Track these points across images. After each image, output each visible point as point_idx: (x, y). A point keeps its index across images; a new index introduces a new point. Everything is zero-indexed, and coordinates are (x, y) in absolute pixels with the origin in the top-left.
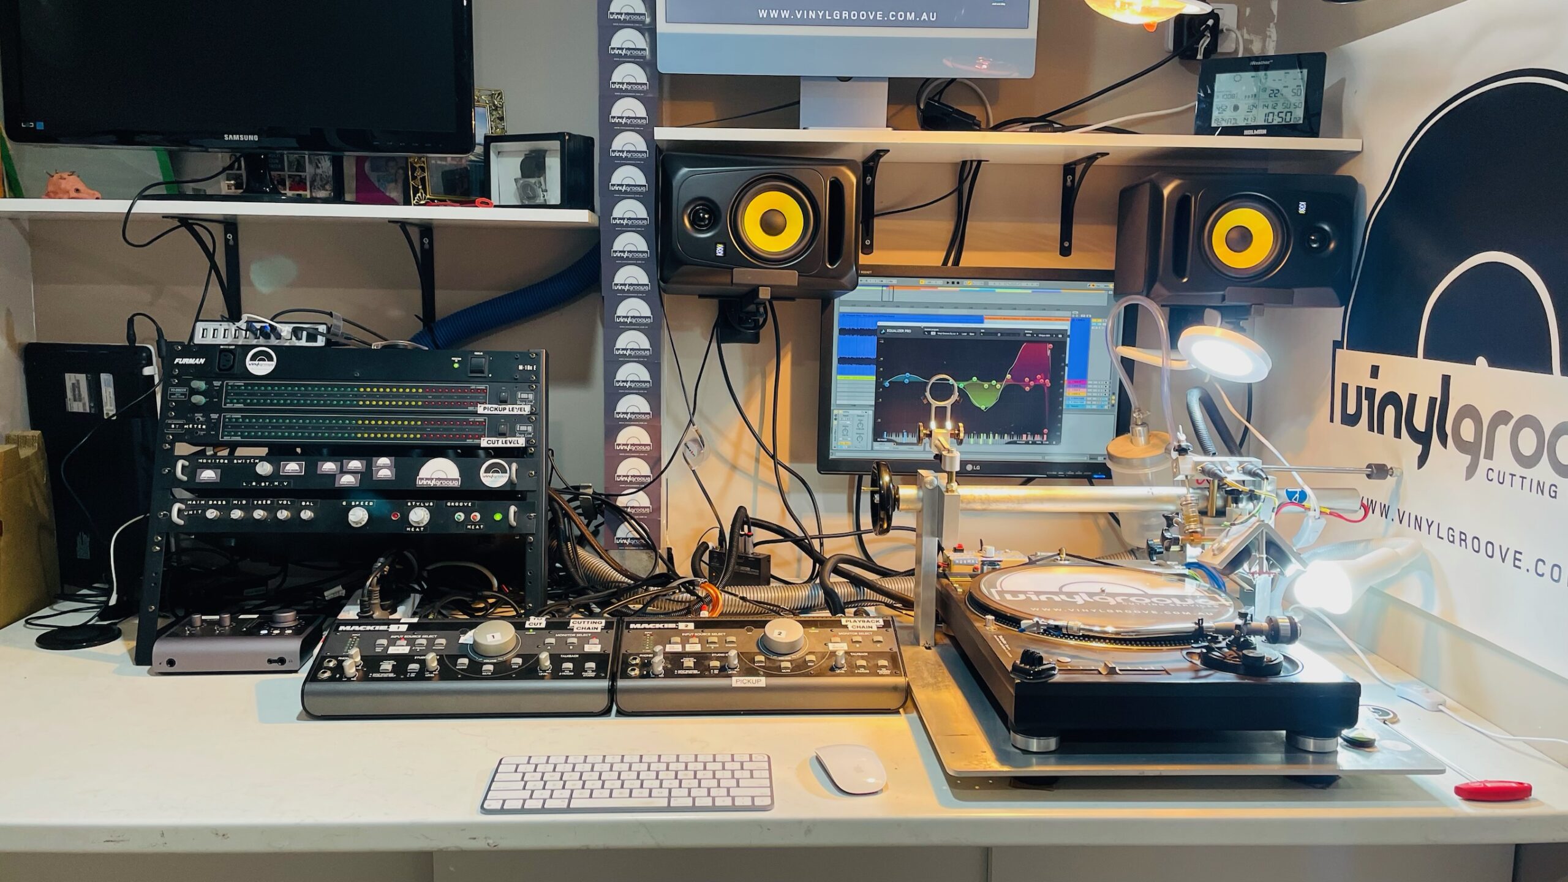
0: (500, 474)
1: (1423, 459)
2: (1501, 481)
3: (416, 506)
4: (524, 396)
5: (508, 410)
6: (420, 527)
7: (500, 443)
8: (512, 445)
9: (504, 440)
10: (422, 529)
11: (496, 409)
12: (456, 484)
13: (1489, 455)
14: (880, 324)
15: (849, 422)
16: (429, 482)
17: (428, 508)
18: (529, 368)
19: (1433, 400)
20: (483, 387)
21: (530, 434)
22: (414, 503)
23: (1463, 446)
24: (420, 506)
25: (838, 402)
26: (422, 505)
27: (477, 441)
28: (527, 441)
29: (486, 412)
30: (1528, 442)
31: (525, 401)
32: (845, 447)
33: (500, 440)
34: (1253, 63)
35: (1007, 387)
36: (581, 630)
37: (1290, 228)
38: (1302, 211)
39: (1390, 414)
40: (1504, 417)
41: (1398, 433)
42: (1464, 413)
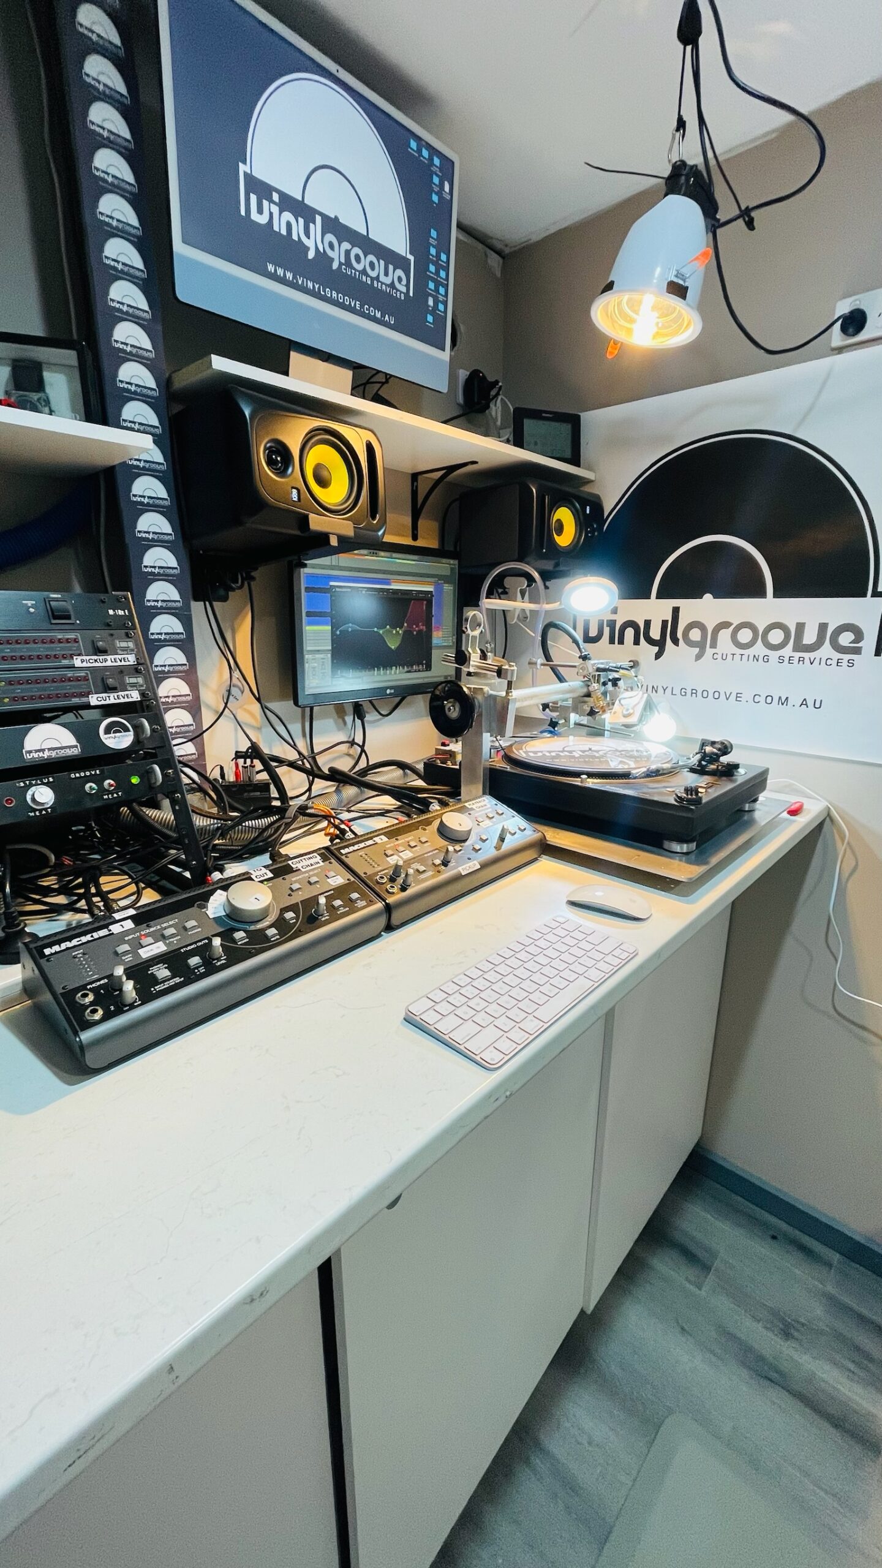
0: (123, 734)
1: (658, 656)
2: (724, 658)
3: (31, 785)
4: (124, 644)
5: (110, 661)
6: (46, 809)
7: (112, 699)
8: (126, 700)
9: (116, 695)
10: (49, 810)
11: (96, 661)
12: (76, 751)
13: (714, 645)
14: (332, 583)
15: (316, 665)
16: (41, 754)
17: (48, 784)
18: (121, 613)
19: (665, 623)
20: (71, 636)
21: (142, 686)
22: (27, 782)
23: (690, 643)
24: (37, 785)
25: (309, 648)
26: (39, 782)
27: (84, 700)
28: (143, 694)
29: (85, 665)
30: (745, 636)
31: (126, 650)
32: (314, 685)
33: (112, 695)
34: (544, 415)
35: (405, 632)
36: (307, 869)
37: (582, 522)
38: (588, 512)
39: (630, 633)
40: (725, 625)
41: (637, 642)
42: (691, 626)
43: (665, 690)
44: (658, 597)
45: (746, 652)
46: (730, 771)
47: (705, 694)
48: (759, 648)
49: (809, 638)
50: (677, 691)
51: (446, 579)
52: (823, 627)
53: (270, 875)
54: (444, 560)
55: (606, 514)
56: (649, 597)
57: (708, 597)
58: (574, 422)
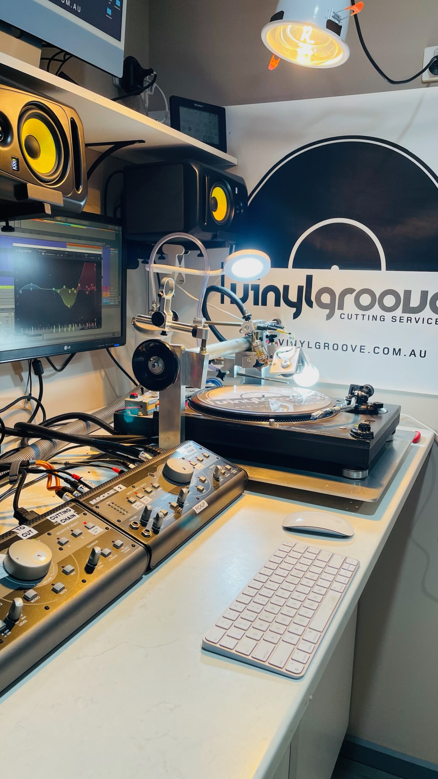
1: (296, 315)
2: (350, 317)
13: (341, 307)
14: (14, 244)
19: (300, 288)
23: (322, 305)
30: (365, 300)
34: (195, 105)
35: (79, 292)
36: (66, 522)
37: (232, 201)
38: (237, 193)
39: (271, 296)
40: (350, 291)
41: (277, 304)
42: (322, 291)
43: (302, 344)
44: (294, 266)
45: (367, 313)
46: (375, 410)
47: (335, 347)
48: (377, 310)
49: (415, 302)
50: (312, 345)
51: (112, 243)
52: (424, 294)
53: (35, 532)
54: (110, 227)
55: (249, 194)
56: (287, 267)
57: (335, 268)
58: (220, 113)
